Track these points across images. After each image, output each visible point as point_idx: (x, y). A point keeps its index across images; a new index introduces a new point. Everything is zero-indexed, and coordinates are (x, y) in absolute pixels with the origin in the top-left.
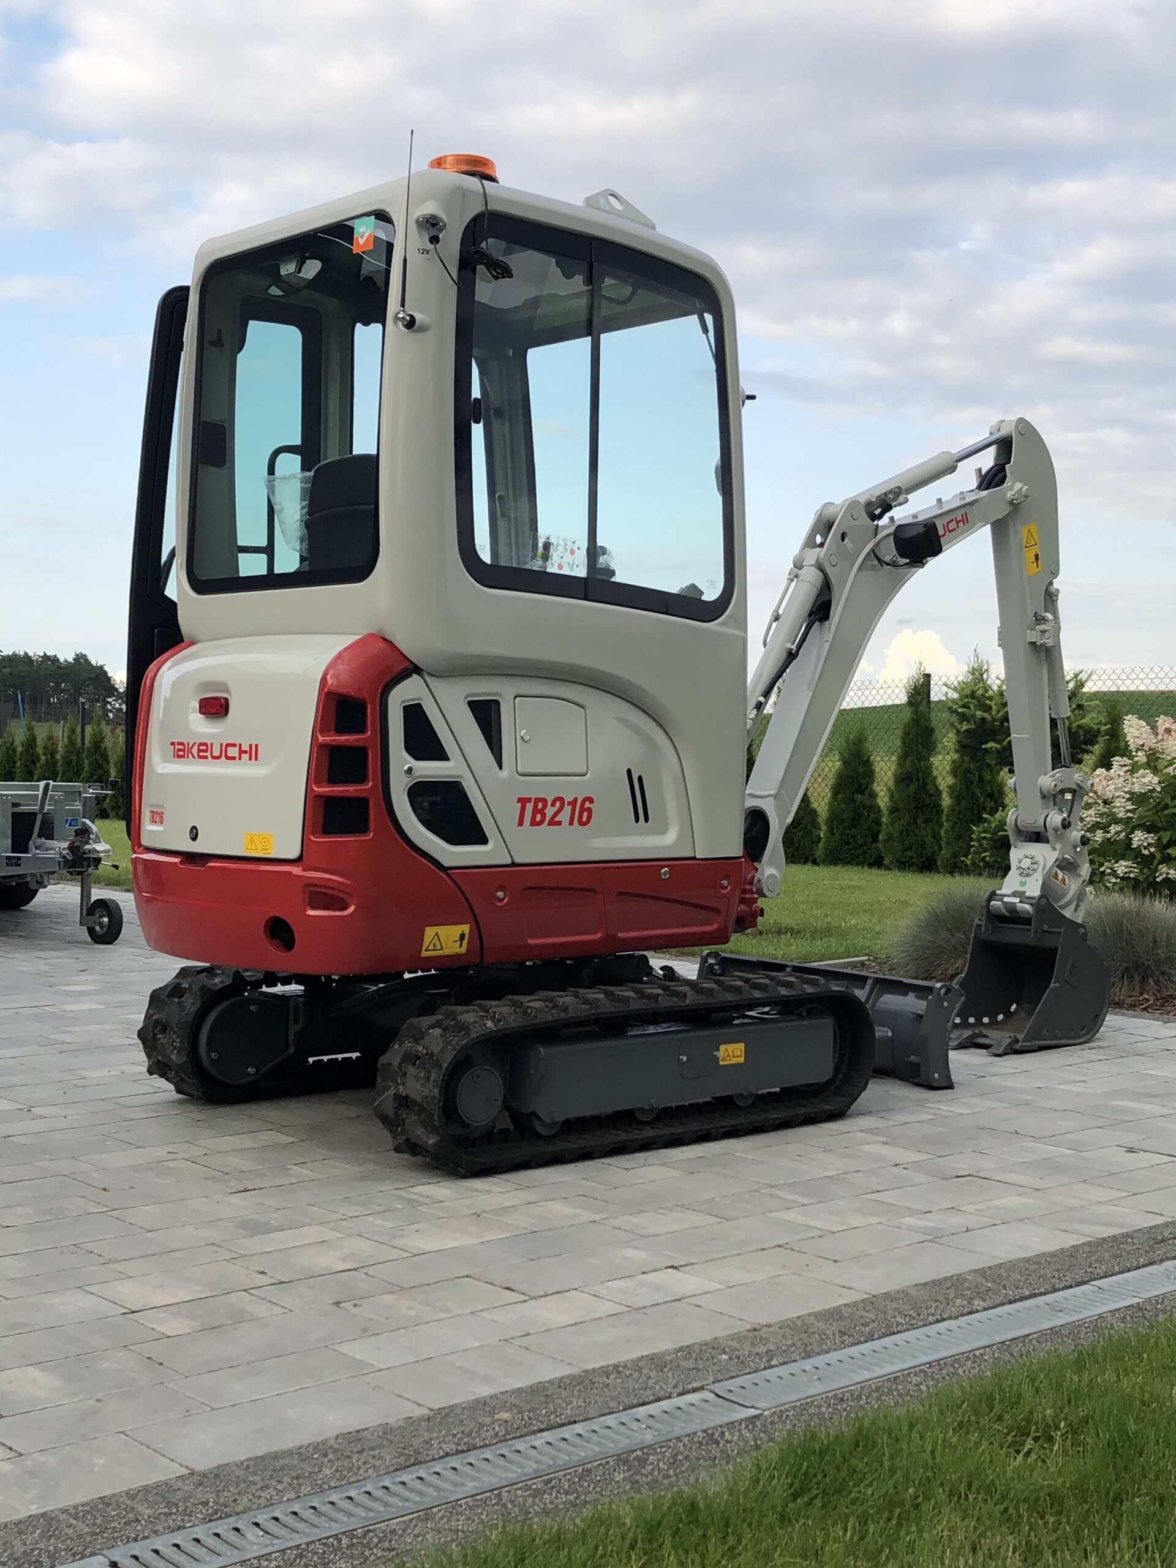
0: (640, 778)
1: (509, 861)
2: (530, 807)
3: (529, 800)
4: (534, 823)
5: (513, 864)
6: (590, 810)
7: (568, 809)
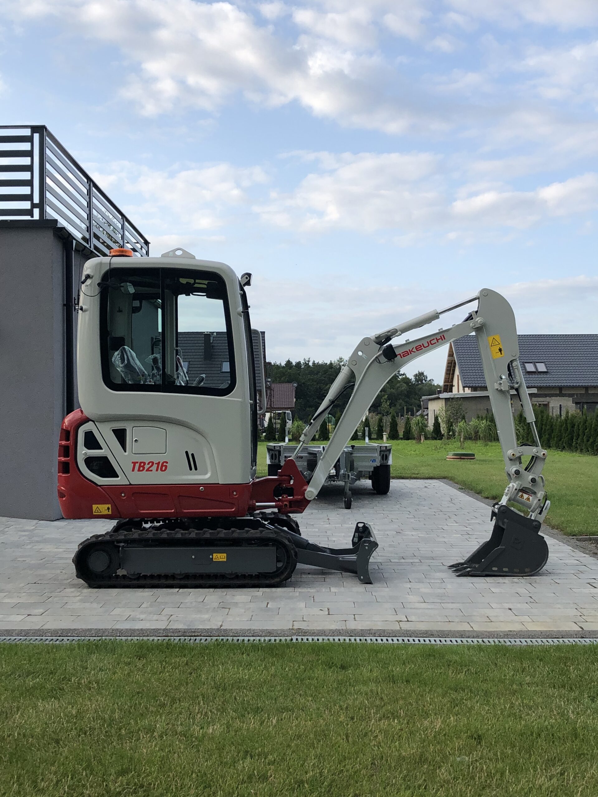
0: (193, 455)
1: (129, 483)
2: (137, 465)
3: (137, 462)
4: (139, 470)
6: (166, 467)
7: (155, 466)
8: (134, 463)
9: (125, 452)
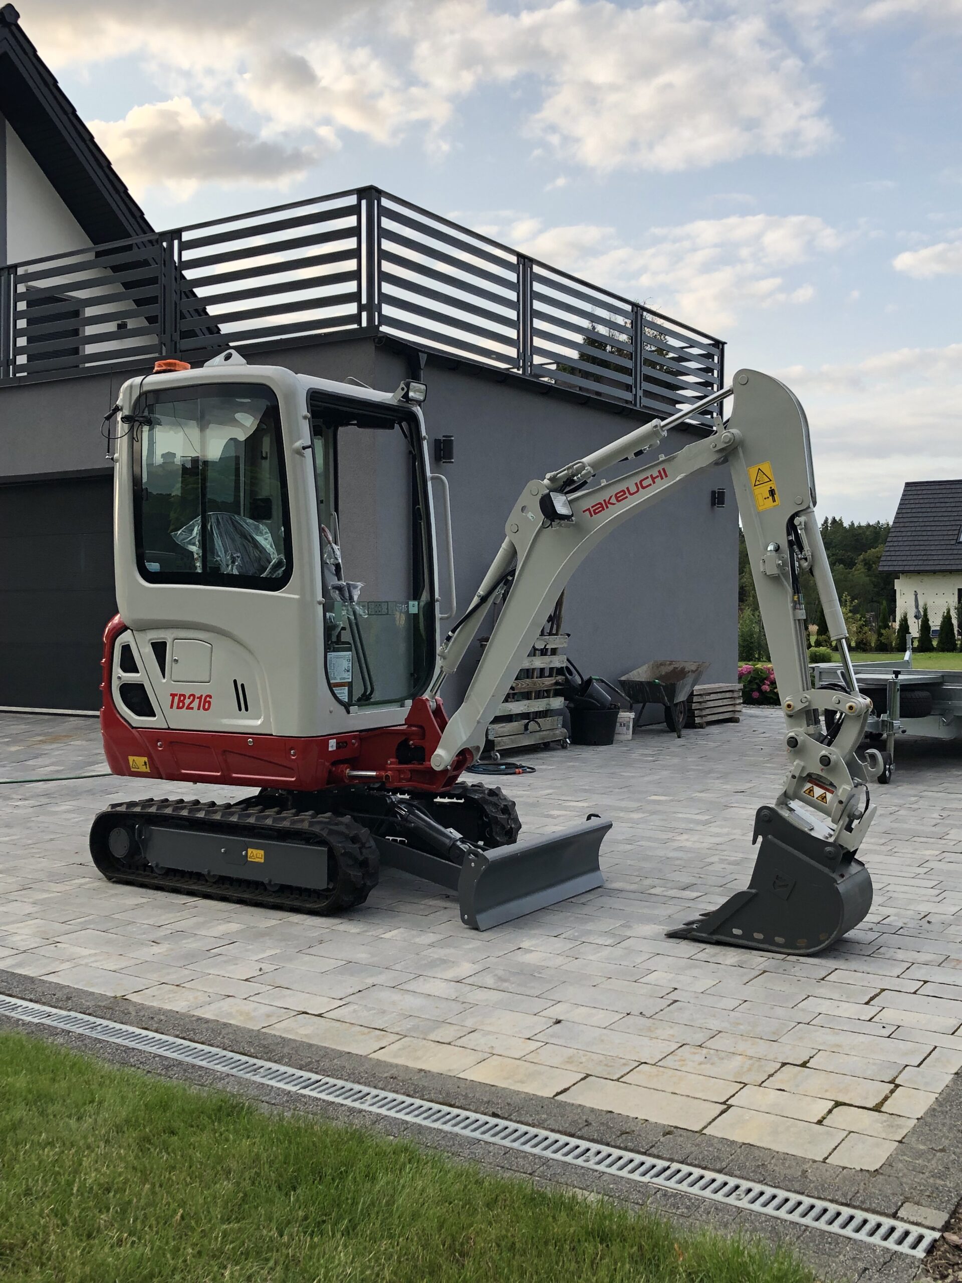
0: (242, 685)
1: (167, 727)
2: (176, 699)
3: (176, 695)
4: (178, 707)
5: (169, 729)
6: (209, 703)
7: (197, 701)
8: (173, 695)
9: (164, 677)
